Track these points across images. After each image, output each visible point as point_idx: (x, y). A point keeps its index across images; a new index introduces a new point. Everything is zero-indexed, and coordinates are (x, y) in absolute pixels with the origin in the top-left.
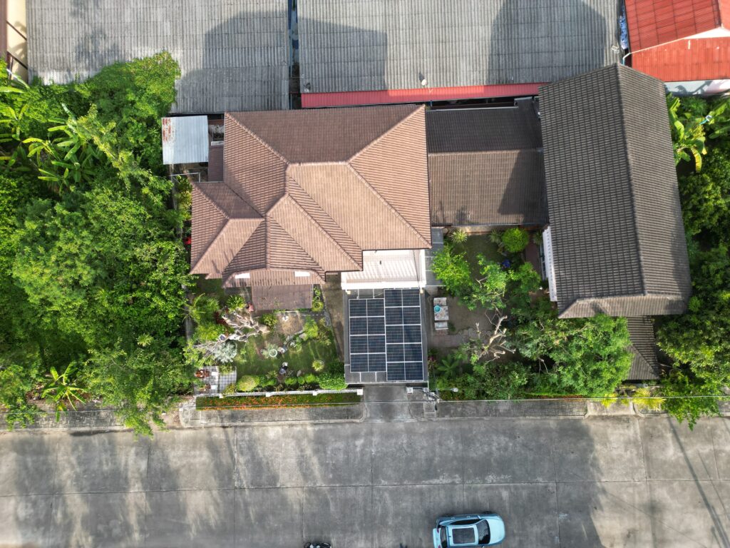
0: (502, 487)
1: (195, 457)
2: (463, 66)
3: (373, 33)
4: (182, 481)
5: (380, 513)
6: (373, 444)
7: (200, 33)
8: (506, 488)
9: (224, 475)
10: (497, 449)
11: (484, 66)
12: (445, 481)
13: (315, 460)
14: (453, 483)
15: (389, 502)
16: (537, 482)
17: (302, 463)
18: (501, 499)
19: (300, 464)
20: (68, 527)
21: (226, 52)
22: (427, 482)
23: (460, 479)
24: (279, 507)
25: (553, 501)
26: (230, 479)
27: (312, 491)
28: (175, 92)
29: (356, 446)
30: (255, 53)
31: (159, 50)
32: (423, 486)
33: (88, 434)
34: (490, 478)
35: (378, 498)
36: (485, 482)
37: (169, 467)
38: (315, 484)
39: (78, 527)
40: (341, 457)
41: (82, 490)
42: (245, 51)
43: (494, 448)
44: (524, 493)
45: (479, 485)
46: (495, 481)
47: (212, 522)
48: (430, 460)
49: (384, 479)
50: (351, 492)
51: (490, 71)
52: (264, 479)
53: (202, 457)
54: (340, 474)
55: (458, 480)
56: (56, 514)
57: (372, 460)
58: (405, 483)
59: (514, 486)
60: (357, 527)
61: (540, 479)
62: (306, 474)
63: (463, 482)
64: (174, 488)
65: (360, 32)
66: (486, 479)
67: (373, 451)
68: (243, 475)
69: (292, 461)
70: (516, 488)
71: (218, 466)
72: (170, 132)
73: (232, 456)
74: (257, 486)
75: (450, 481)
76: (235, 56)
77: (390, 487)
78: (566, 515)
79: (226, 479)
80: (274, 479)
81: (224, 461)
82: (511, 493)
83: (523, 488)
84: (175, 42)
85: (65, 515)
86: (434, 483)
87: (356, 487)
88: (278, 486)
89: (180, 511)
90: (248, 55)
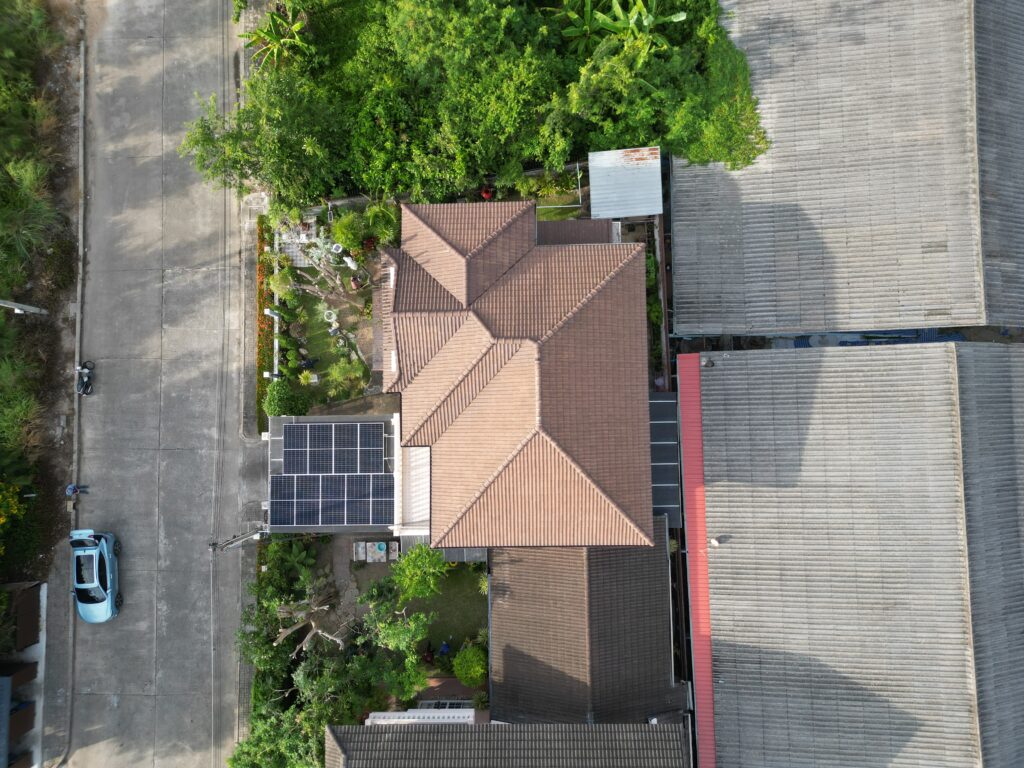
0: (152, 622)
1: (204, 216)
2: (742, 606)
3: (797, 465)
4: (174, 201)
5: (126, 459)
6: (212, 452)
7: (799, 197)
8: (150, 628)
9: (180, 255)
10: (200, 618)
11: (743, 639)
12: (161, 546)
13: (194, 373)
14: (158, 558)
15: (139, 471)
16: (157, 671)
17: (193, 357)
18: (137, 620)
19: (191, 354)
20: (124, 61)
21: (768, 237)
22: (161, 522)
23: (163, 566)
24: (139, 328)
25: (132, 688)
26: (174, 264)
27: (156, 371)
28: (704, 163)
29: (209, 428)
30: (766, 281)
31: (771, 135)
32: (157, 516)
33: (237, 76)
34: (164, 607)
35: (144, 456)
38: (165, 374)
39: (124, 73)
40: (197, 408)
41: (168, 73)
42: (770, 266)
43: (201, 614)
44: (143, 652)
45: (154, 592)
46: (159, 613)
47: (124, 243)
48: (188, 527)
49: (167, 465)
50: (152, 421)
51: (733, 646)
52: (175, 307)
53: (203, 225)
54: (176, 406)
55: (164, 564)
56: (140, 44)
57: (192, 450)
58: (162, 493)
59: (153, 639)
60: (110, 428)
61: (160, 675)
62: (177, 363)
63: (160, 571)
64: (166, 192)
65: (800, 445)
66: (163, 602)
67: (203, 451)
68: (181, 280)
69: (195, 345)
70: (150, 641)
71: (191, 247)
72: (637, 159)
73: (203, 265)
74: (164, 299)
75: (162, 553)
76: (762, 252)
77: (157, 473)
78: (116, 705)
79: (176, 258)
80: (174, 320)
81: (198, 254)
82: (145, 634)
83: (150, 650)
84: (785, 158)
85: (139, 56)
86: (160, 532)
87: (159, 428)
88: (165, 326)
89: (138, 201)
90: (763, 272)
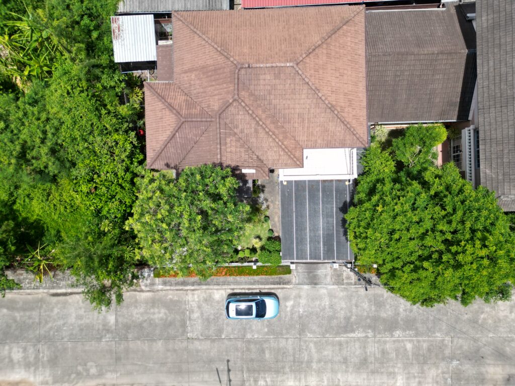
0: (407, 340)
5: (306, 359)
6: (301, 305)
8: (410, 341)
9: (179, 328)
10: (404, 310)
14: (367, 337)
15: (313, 350)
16: (436, 337)
18: (406, 350)
22: (345, 336)
23: (372, 334)
26: (184, 331)
27: (251, 341)
29: (287, 307)
32: (342, 338)
33: (65, 294)
34: (397, 333)
35: (304, 348)
36: (392, 336)
37: (133, 321)
43: (401, 310)
44: (425, 345)
45: (388, 339)
46: (401, 335)
48: (347, 319)
49: (309, 333)
50: (283, 343)
52: (212, 331)
53: (160, 314)
56: (43, 357)
57: (300, 317)
58: (327, 336)
59: (417, 340)
60: (287, 370)
61: (438, 334)
62: (246, 328)
63: (375, 336)
66: (394, 334)
67: (301, 310)
72: (119, 31)
74: (206, 337)
75: (364, 335)
77: (315, 339)
78: (458, 362)
80: (220, 331)
82: (414, 344)
83: (424, 341)
86: (351, 336)
87: (287, 339)
88: (223, 337)
89: (144, 356)
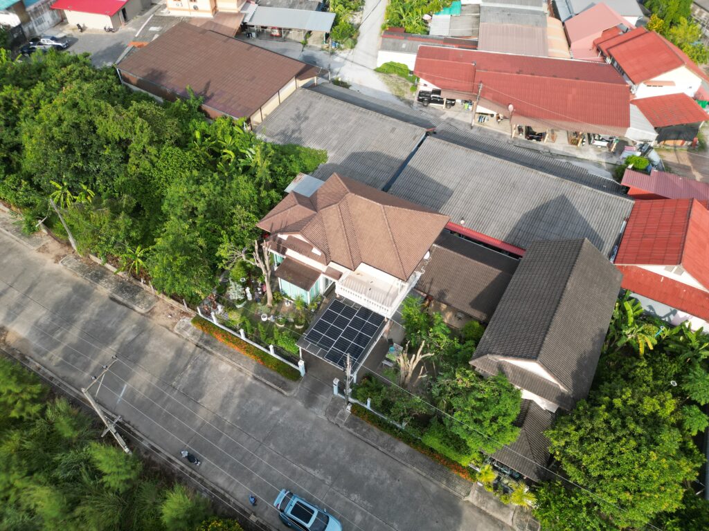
0: (360, 510)
2: (493, 226)
6: (284, 416)
8: (363, 513)
9: (172, 372)
10: (375, 478)
12: (317, 475)
13: (236, 401)
14: (323, 481)
16: (392, 526)
17: (228, 397)
18: (353, 520)
19: (225, 397)
20: (56, 344)
21: (357, 164)
22: (303, 467)
23: (330, 482)
24: (188, 415)
26: (173, 378)
27: (218, 420)
29: (271, 410)
30: (372, 170)
31: (323, 149)
32: (299, 468)
33: (119, 302)
34: (355, 497)
37: (144, 347)
38: (223, 416)
39: (61, 348)
40: (256, 410)
42: (368, 167)
44: (376, 528)
46: (357, 501)
48: (317, 453)
49: (273, 444)
50: (243, 438)
54: (245, 421)
57: (276, 426)
58: (287, 457)
59: (370, 516)
60: (228, 466)
61: (396, 526)
62: (224, 407)
63: (331, 486)
66: (351, 495)
68: (183, 381)
69: (222, 392)
70: (371, 519)
71: (172, 365)
72: (299, 180)
73: (186, 365)
75: (322, 478)
77: (274, 453)
79: (170, 376)
80: (201, 395)
81: (179, 364)
82: (365, 520)
83: (377, 523)
85: (62, 337)
86: (309, 471)
87: (250, 437)
88: (199, 401)
89: (127, 376)
